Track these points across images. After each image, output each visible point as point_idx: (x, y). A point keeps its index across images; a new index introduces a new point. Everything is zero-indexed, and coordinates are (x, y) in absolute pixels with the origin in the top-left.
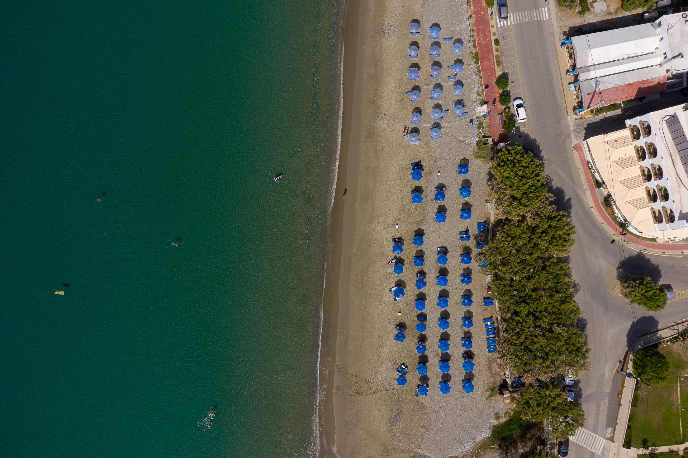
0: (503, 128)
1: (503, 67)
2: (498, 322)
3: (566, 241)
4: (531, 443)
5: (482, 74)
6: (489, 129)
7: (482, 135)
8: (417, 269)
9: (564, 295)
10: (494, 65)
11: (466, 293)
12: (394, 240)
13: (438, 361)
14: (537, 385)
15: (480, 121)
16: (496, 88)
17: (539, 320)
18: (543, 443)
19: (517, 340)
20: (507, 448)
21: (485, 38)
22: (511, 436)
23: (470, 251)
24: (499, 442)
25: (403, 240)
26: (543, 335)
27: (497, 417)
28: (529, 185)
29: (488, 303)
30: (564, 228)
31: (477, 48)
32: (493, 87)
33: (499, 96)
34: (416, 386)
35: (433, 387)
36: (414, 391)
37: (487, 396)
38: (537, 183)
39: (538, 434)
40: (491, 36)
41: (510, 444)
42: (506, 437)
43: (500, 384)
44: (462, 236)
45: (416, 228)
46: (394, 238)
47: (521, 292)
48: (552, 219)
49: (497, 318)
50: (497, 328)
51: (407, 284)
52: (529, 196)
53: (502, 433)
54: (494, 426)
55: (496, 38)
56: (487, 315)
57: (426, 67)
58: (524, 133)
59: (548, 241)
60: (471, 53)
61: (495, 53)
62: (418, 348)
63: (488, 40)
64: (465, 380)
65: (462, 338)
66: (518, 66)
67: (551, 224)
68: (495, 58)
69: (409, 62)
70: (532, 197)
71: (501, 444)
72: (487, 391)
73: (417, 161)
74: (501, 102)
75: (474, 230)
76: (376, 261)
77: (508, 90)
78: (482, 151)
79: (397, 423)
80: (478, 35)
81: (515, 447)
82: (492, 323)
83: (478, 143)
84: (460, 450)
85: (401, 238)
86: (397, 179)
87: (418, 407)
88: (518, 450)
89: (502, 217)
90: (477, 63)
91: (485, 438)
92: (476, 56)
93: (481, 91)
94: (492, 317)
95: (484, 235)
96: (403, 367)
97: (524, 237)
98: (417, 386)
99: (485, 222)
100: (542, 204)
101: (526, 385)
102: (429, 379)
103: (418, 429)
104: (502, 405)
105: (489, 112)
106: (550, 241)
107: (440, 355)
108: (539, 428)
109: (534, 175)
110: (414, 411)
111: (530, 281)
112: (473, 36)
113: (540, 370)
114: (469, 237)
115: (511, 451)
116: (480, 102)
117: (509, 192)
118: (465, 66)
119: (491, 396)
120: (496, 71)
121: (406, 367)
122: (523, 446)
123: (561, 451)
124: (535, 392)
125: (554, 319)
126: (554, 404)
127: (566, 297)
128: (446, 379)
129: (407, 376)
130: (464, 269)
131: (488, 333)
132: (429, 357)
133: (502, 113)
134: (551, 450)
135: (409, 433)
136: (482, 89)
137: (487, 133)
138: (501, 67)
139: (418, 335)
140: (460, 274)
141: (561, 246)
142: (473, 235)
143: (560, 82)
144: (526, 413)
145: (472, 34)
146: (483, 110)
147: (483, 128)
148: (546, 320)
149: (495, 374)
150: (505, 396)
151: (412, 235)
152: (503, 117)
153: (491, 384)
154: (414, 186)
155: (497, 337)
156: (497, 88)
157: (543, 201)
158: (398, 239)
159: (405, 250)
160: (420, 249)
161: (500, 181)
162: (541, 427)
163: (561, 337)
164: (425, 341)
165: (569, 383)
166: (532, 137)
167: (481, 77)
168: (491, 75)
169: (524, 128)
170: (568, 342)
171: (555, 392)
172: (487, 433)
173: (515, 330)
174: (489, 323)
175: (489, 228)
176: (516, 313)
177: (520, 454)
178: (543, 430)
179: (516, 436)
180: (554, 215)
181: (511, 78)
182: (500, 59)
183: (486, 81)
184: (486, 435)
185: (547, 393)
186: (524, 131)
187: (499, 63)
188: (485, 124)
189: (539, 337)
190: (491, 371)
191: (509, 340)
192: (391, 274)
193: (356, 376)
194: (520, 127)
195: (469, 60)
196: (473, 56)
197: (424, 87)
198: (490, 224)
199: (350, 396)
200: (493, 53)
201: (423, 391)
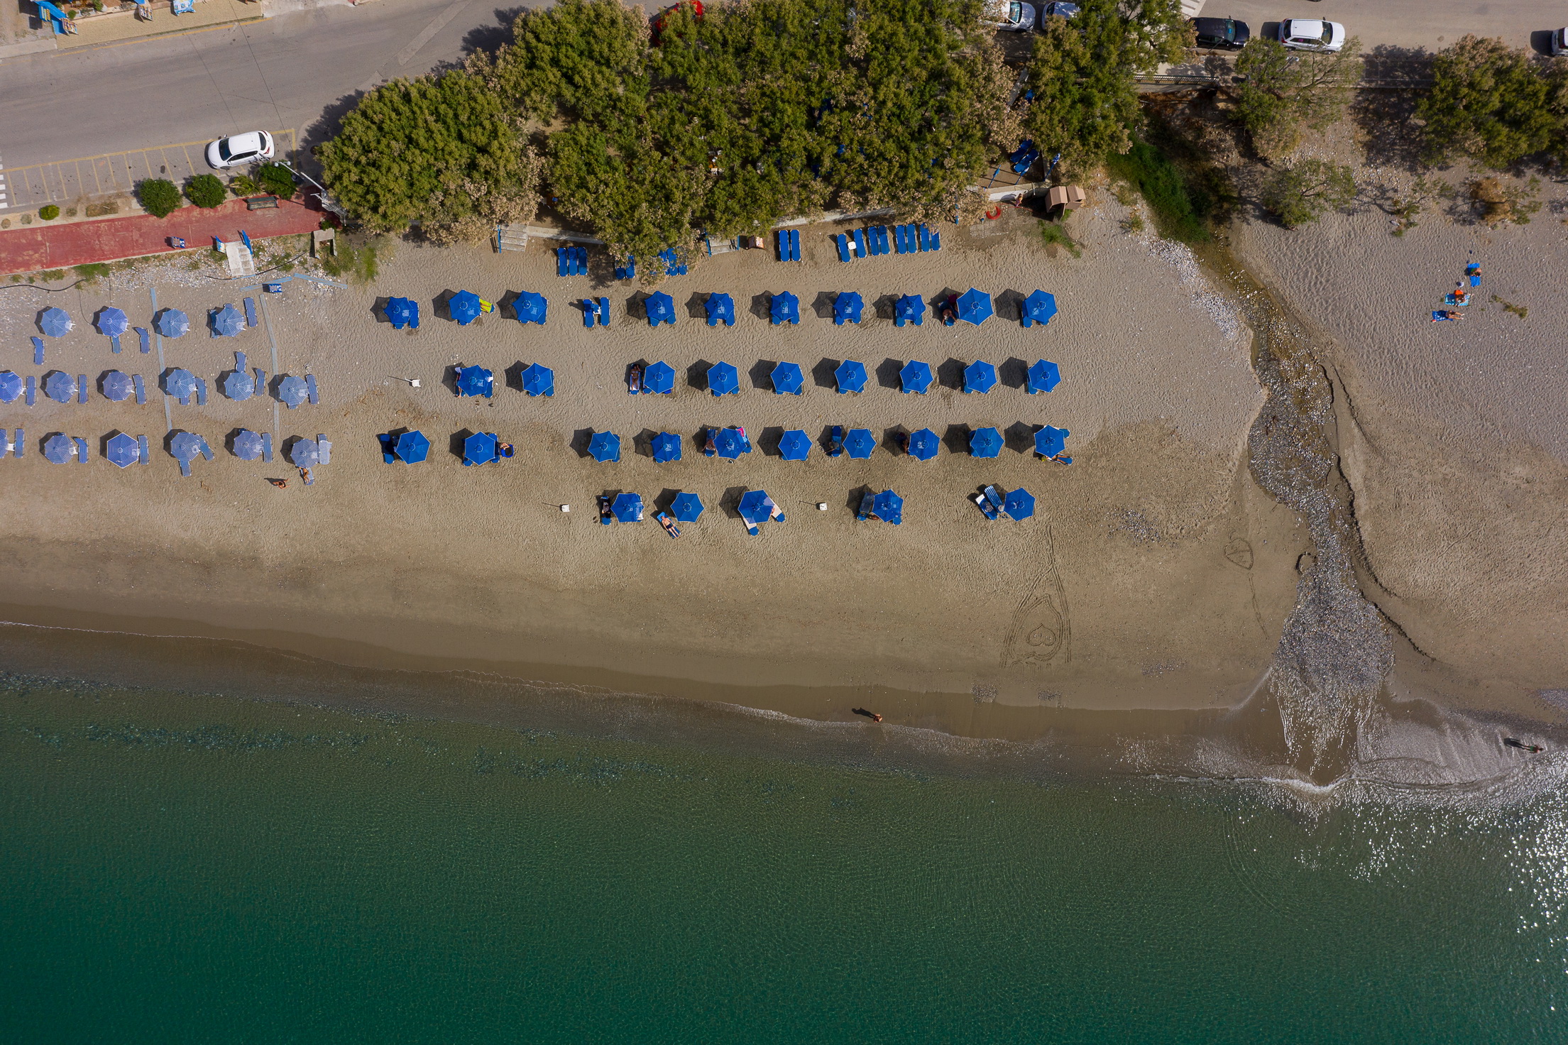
0: (289, 199)
1: (119, 196)
2: (850, 220)
3: (598, 16)
4: (1210, 129)
5: (134, 255)
6: (292, 237)
7: (309, 258)
8: (688, 451)
9: (760, 24)
10: (112, 220)
11: (763, 310)
12: (606, 517)
13: (964, 397)
14: (1027, 104)
15: (270, 263)
16: (177, 216)
17: (834, 97)
18: (1208, 94)
19: (890, 162)
20: (1228, 199)
21: (35, 246)
22: (1190, 187)
23: (638, 298)
24: (1210, 223)
25: (605, 493)
26: (876, 86)
27: (1132, 224)
28: (436, 121)
29: (790, 248)
30: (559, 22)
31: (65, 268)
32: (173, 225)
33: (198, 209)
34: (1039, 461)
35: (1044, 413)
36: (1053, 469)
37: (1069, 255)
38: (431, 100)
39: (1183, 110)
40: (31, 229)
41: (1215, 189)
42: (1193, 203)
43: (1035, 215)
44: (596, 319)
45: (573, 453)
46: (598, 518)
47: (751, 148)
48: (534, 58)
49: (838, 222)
50: (866, 224)
51: (735, 483)
52: (466, 122)
53: (1182, 211)
54: (1161, 236)
55: (38, 215)
56: (829, 250)
57: (113, 414)
58: (305, 140)
59: (596, 68)
60: (77, 285)
61: (80, 218)
62: (923, 455)
63: (43, 236)
64: (1020, 317)
65: (895, 323)
66: (118, 153)
67: (546, 57)
68: (92, 219)
69: (98, 463)
70: (472, 113)
71: (1215, 217)
72: (1053, 254)
73: (378, 446)
74: (216, 204)
75: (580, 285)
76: (667, 573)
77: (183, 182)
78: (352, 258)
79: (1150, 519)
80: (27, 265)
81: (1222, 174)
82: (852, 235)
83: (332, 270)
84: (1232, 335)
85: (598, 498)
86: (430, 505)
87: (1101, 456)
88: (1233, 168)
89: (533, 203)
90: (105, 270)
91: (1197, 261)
92: (88, 272)
93: (184, 261)
94: (834, 238)
95: (594, 256)
96: (980, 499)
97: (588, 139)
98: (1040, 459)
99: (556, 252)
100: (491, 85)
101: (1029, 137)
102: (1018, 423)
103: (1170, 457)
104: (1098, 212)
105: (244, 239)
106: (598, 63)
107: (946, 389)
108: (1166, 107)
109: (404, 109)
110: (1114, 469)
111: (716, 123)
112: (31, 280)
113: (983, 96)
114: (597, 299)
115: (1236, 186)
116: (216, 261)
117: (452, 180)
118: (113, 303)
119: (1069, 244)
120: (128, 215)
121: (981, 489)
122: (1219, 151)
123: (1230, 38)
124: (1048, 112)
125: (831, 53)
126: (1084, 54)
127: (766, 18)
128: (1017, 374)
129: (1009, 489)
130: (693, 315)
131: (884, 249)
132: (952, 423)
133: (246, 201)
134: (1229, 70)
135: (1182, 484)
136: (179, 257)
137: (302, 244)
138: (119, 201)
139: (887, 455)
140: (708, 328)
141: (614, 31)
142: (594, 288)
143: (169, 37)
144: (1112, 137)
145: (24, 283)
146: (235, 253)
147: (288, 256)
148: (832, 75)
149: (1003, 230)
150: (1064, 200)
151: (591, 465)
152: (257, 199)
153: (1034, 242)
154: (451, 458)
155: (894, 224)
156: (176, 213)
157: (482, 83)
158: (601, 506)
159: (636, 487)
160: (632, 442)
161: (422, 206)
162: (1163, 101)
163: (882, 32)
164: (902, 434)
165: (1027, 17)
166: (319, 118)
167: (146, 260)
168: (140, 230)
169: (294, 140)
170: (897, 15)
171: (1046, 52)
172: (1182, 255)
173: (861, 166)
174: (852, 246)
175: (574, 242)
176: (813, 163)
177: (1242, 161)
178: (1173, 93)
179: (1189, 172)
180: (524, 52)
181: (153, 175)
182: (97, 203)
183: (156, 244)
184: (1189, 259)
185: (1048, 74)
186: (299, 140)
187: (109, 208)
188: (278, 249)
189: (881, 98)
190: (993, 242)
191: (892, 184)
192: (704, 531)
193: (1010, 639)
194: (289, 149)
195: (96, 293)
196: (87, 280)
197: (169, 422)
198: (563, 238)
199: (1069, 659)
200: (78, 225)
201: (1051, 441)
